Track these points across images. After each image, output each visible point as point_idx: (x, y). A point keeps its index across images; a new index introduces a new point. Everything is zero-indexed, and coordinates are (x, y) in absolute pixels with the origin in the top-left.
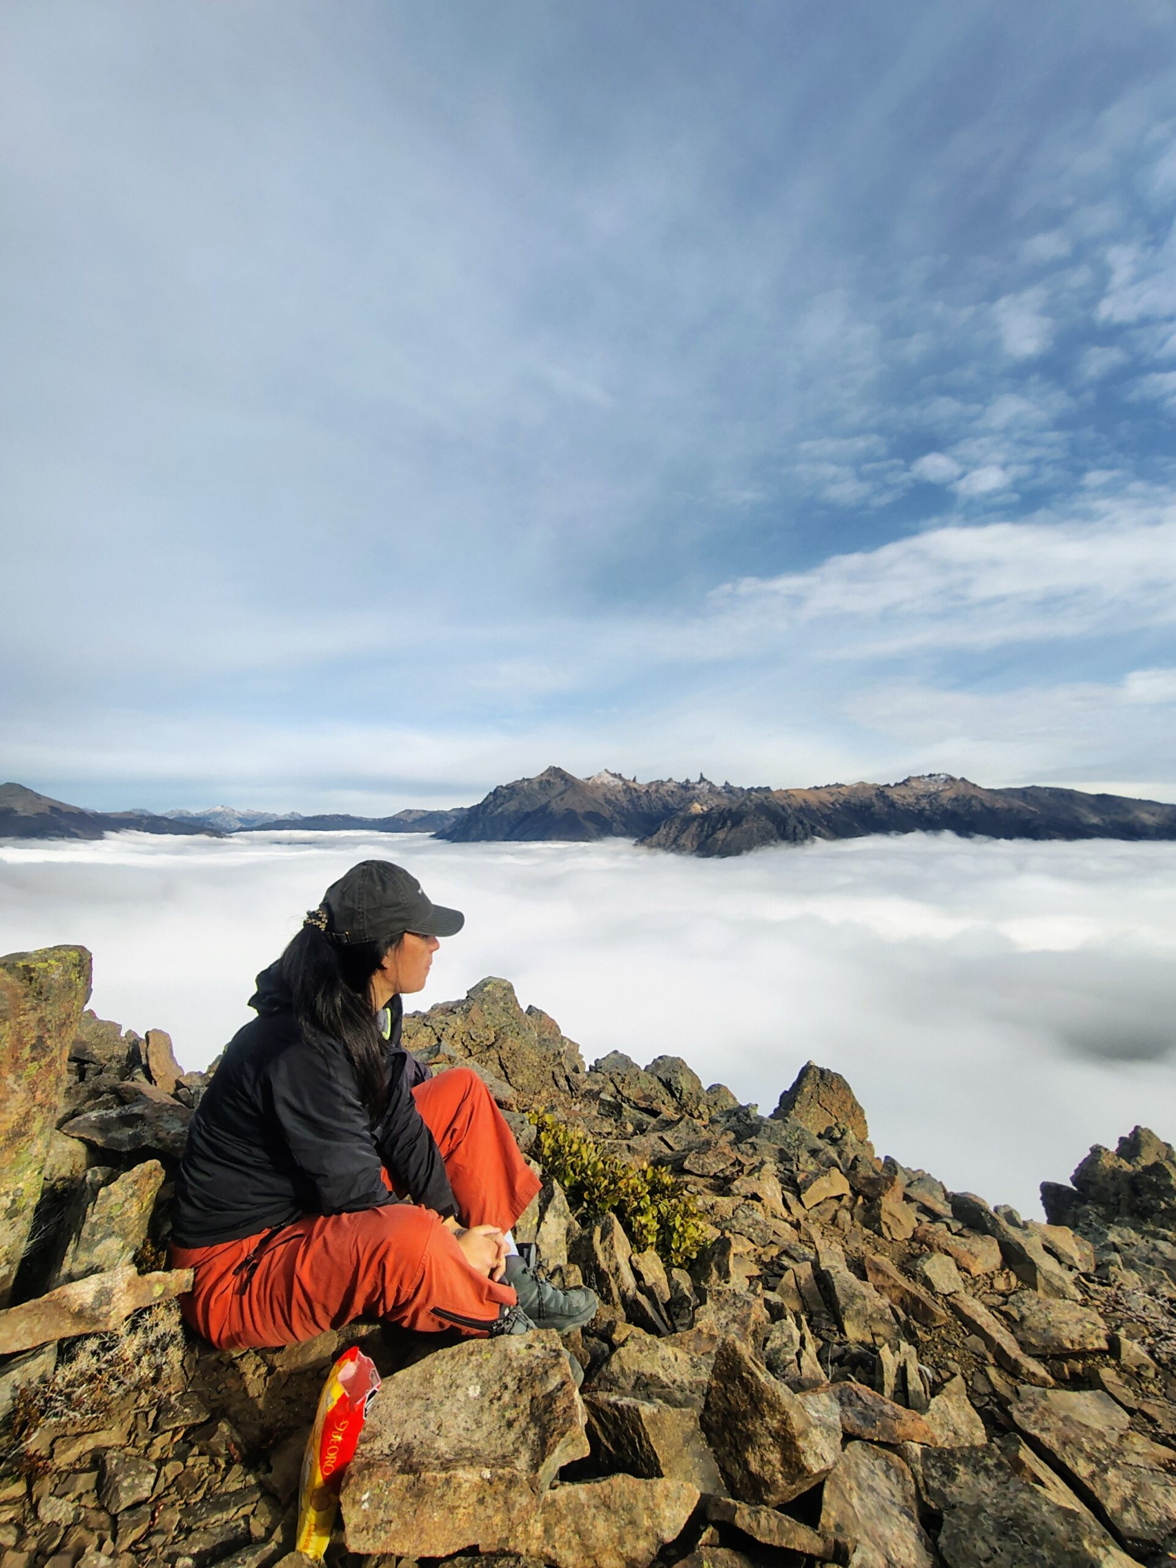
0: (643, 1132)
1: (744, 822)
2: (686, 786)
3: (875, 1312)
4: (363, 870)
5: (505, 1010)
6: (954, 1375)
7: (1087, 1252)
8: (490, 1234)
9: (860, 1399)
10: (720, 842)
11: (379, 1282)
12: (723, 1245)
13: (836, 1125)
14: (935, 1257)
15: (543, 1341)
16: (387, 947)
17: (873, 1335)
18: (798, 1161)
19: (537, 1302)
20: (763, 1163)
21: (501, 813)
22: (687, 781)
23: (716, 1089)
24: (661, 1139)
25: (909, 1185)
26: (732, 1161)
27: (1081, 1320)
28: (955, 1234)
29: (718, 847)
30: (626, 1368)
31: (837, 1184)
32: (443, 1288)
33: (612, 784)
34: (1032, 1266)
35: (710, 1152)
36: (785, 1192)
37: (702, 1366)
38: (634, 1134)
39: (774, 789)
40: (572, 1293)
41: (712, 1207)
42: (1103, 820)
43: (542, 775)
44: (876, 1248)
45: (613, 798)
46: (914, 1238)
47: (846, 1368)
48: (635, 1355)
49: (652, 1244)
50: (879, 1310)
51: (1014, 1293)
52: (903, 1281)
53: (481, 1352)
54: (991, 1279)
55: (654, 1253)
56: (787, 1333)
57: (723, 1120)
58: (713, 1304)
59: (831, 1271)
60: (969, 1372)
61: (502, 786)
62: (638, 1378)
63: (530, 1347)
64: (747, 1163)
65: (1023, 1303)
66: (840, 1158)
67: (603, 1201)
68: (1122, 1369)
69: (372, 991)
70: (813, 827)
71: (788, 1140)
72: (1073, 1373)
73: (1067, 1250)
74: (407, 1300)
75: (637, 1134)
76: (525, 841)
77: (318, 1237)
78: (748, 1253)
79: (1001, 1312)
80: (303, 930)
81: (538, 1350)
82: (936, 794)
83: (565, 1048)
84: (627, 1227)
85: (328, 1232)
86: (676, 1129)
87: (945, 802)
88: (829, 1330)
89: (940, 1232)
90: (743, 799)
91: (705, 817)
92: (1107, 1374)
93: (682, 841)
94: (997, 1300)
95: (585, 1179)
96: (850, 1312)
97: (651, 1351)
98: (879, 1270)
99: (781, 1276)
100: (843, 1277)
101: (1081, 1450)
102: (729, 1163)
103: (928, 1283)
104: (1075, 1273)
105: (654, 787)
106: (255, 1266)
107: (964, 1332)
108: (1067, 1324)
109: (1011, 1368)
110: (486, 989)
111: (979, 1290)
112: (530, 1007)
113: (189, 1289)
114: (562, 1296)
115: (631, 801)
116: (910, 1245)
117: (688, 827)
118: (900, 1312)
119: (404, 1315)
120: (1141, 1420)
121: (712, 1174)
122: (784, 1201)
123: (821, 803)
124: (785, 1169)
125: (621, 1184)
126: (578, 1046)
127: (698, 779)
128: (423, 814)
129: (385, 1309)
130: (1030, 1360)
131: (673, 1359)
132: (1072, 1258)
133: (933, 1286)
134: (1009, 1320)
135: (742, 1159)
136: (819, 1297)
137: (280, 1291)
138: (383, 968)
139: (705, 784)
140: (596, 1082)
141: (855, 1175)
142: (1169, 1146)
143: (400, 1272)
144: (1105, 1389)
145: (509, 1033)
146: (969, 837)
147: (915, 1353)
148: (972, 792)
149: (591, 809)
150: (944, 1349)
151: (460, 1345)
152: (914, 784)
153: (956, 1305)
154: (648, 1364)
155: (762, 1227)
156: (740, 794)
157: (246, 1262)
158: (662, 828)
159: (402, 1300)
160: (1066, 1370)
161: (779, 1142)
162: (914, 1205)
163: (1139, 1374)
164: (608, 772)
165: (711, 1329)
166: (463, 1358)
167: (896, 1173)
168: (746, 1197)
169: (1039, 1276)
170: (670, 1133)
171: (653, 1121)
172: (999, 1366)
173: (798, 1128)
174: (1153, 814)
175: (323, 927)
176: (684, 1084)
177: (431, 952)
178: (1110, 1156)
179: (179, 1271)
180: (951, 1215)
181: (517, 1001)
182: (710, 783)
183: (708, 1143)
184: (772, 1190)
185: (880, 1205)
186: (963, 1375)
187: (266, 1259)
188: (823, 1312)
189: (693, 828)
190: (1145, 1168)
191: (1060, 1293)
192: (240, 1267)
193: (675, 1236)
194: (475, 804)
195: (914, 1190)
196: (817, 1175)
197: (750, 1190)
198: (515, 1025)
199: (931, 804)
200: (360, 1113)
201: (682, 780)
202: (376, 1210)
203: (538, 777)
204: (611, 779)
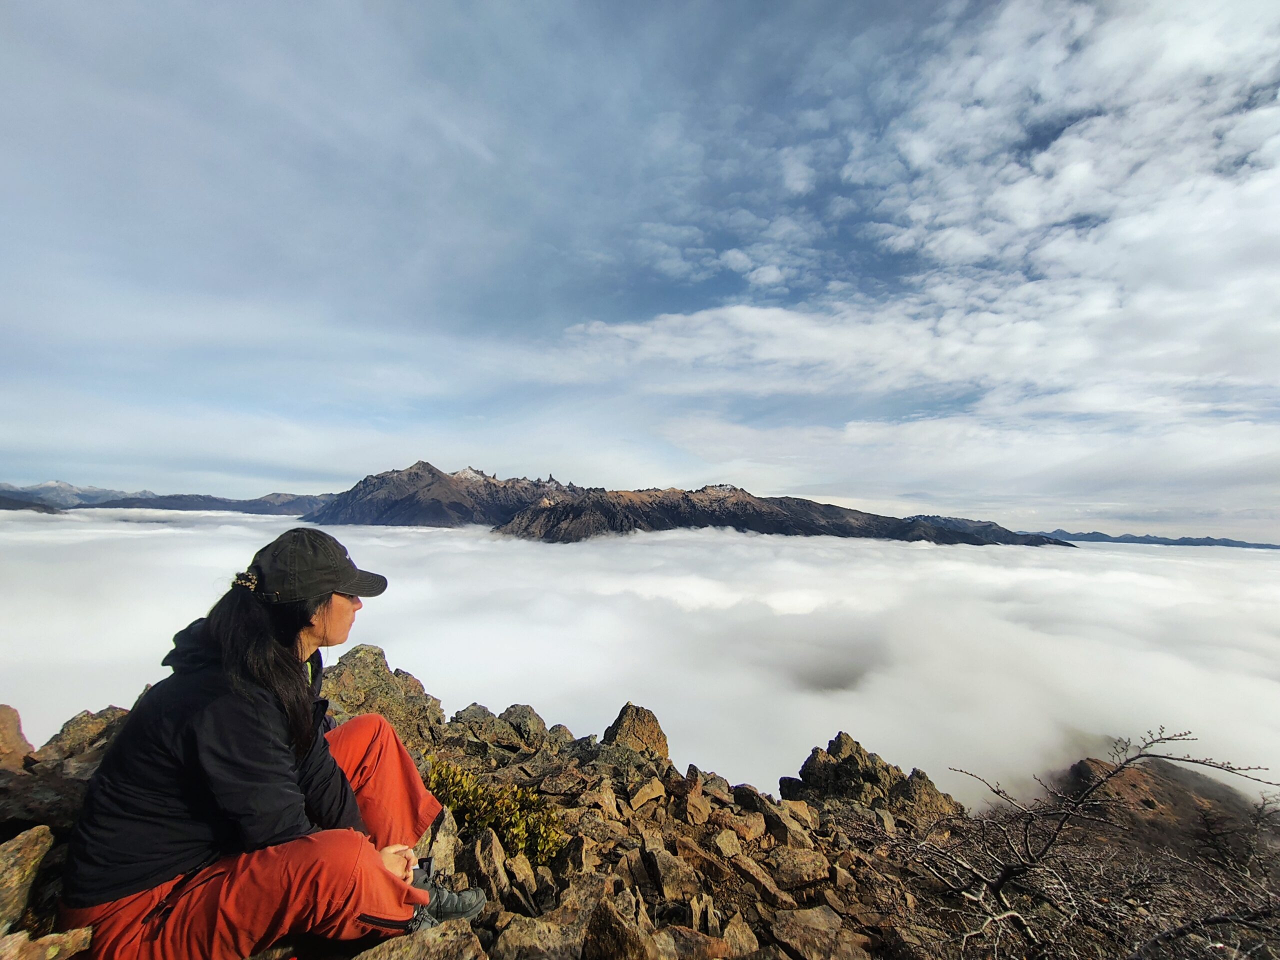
0: (504, 765)
1: (583, 516)
2: (538, 484)
3: (685, 876)
4: (295, 536)
5: (376, 673)
6: (735, 913)
7: (815, 816)
8: (399, 851)
9: (682, 936)
10: (563, 531)
11: (311, 899)
12: (578, 843)
13: (647, 749)
14: (723, 832)
15: (454, 929)
16: (316, 606)
17: (683, 893)
18: (628, 775)
19: (436, 905)
20: (601, 779)
21: (370, 499)
22: (539, 480)
23: (557, 728)
24: (522, 768)
25: (705, 784)
26: (578, 780)
27: (814, 860)
28: (736, 815)
29: (561, 535)
30: (510, 945)
31: (656, 788)
32: (369, 896)
33: (475, 479)
34: (785, 828)
35: (561, 775)
36: (618, 800)
37: (570, 933)
38: (498, 767)
39: (607, 490)
40: (463, 894)
41: (563, 818)
42: (828, 522)
43: (411, 468)
44: (683, 833)
45: (475, 491)
46: (709, 822)
47: (666, 921)
48: (517, 934)
49: (522, 849)
50: (687, 875)
51: (774, 849)
52: (702, 852)
53: (401, 946)
54: (759, 842)
55: (524, 857)
56: (627, 899)
57: (569, 750)
58: (574, 886)
59: (654, 852)
60: (745, 909)
61: (372, 476)
62: (520, 952)
63: (444, 935)
64: (589, 781)
65: (779, 855)
66: (657, 770)
67: (483, 820)
68: (837, 889)
69: (299, 646)
70: (635, 521)
71: (620, 760)
72: (808, 896)
73: (804, 817)
74: (337, 911)
75: (500, 767)
76: (393, 525)
77: (243, 871)
78: (591, 849)
79: (765, 864)
80: (231, 590)
81: (451, 936)
82: (724, 499)
83: (429, 704)
84: (501, 838)
85: (255, 864)
86: (533, 759)
87: (729, 505)
88: (653, 896)
89: (727, 815)
90: (582, 497)
91: (552, 510)
92: (829, 893)
93: (531, 530)
94: (762, 856)
95: (467, 803)
96: (668, 880)
97: (529, 929)
98: (685, 847)
99: (617, 862)
100: (662, 853)
101: (815, 946)
102: (576, 782)
103: (718, 851)
104: (809, 831)
105: (510, 484)
106: (170, 911)
107: (742, 882)
108: (806, 865)
109: (770, 900)
110: (358, 655)
111: (751, 851)
112: (397, 670)
113: (87, 947)
114: (456, 897)
115: (490, 494)
116: (706, 826)
117: (537, 518)
118: (701, 874)
119: (333, 925)
120: (849, 920)
121: (562, 792)
122: (618, 806)
123: (642, 502)
124: (618, 782)
125: (497, 805)
126: (440, 701)
127: (548, 479)
128: (291, 498)
129: (313, 924)
130: (783, 893)
131: (547, 932)
132: (807, 821)
133: (722, 853)
134: (770, 868)
135: (586, 778)
136: (645, 873)
137: (201, 927)
138: (311, 625)
139: (553, 483)
140: (457, 731)
141: (669, 781)
142: (858, 743)
143: (332, 887)
144: (827, 904)
145: (379, 693)
146: (744, 532)
147: (712, 901)
148: (748, 499)
149: (456, 500)
150: (729, 896)
151: (381, 945)
152: (709, 491)
153: (737, 864)
154: (528, 938)
155: (602, 827)
156: (581, 493)
157: (158, 908)
158: (515, 518)
159: (332, 911)
160: (805, 896)
161: (613, 763)
162: (709, 798)
163: (847, 890)
164: (472, 469)
165: (574, 905)
166: (384, 955)
167: (697, 776)
168: (589, 807)
169: (789, 835)
170: (528, 763)
171: (513, 756)
172: (763, 901)
173: (628, 750)
174: (857, 520)
175: (253, 587)
176: (532, 726)
177: (354, 611)
178: (824, 754)
179: (75, 931)
180: (733, 802)
181: (387, 665)
182: (557, 483)
183: (559, 768)
184: (609, 799)
185: (687, 801)
186: (741, 912)
187: (182, 901)
188: (648, 883)
189: (542, 519)
190: (843, 760)
191: (802, 845)
192: (150, 915)
193: (540, 841)
194: (345, 491)
195: (708, 787)
196: (641, 784)
197: (593, 801)
198: (384, 686)
199: (720, 507)
200: (286, 755)
201: (535, 480)
202: (308, 838)
203: (407, 470)
204: (474, 475)
